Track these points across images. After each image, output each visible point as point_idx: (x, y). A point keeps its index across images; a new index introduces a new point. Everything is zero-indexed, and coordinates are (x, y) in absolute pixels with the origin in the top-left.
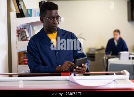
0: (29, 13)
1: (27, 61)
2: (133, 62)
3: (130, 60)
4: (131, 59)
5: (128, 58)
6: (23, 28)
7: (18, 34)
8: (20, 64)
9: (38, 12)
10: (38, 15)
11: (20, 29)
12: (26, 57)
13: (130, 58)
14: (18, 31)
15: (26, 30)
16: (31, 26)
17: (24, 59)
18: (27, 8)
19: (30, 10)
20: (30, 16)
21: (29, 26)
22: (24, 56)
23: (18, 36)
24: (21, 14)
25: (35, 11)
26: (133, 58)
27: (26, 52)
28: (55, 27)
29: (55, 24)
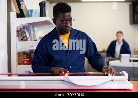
0: (30, 14)
1: (26, 61)
2: (133, 64)
3: (130, 63)
4: (132, 61)
5: (129, 61)
6: (23, 29)
7: (18, 34)
8: (19, 64)
9: (39, 13)
10: (38, 16)
11: (20, 29)
12: (25, 57)
13: (130, 61)
14: (18, 31)
15: (26, 30)
16: (31, 27)
17: (24, 60)
18: (28, 9)
19: (30, 10)
20: (30, 16)
22: (24, 56)
23: (18, 36)
24: (21, 15)
25: (36, 12)
26: (134, 61)
27: (26, 52)
28: (68, 30)
29: (67, 27)
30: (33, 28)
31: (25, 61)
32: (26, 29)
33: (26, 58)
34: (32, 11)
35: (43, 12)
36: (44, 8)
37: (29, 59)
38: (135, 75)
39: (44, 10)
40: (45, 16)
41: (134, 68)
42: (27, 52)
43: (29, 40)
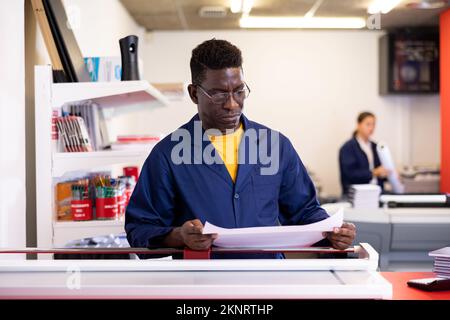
0: (91, 68)
1: (80, 211)
2: (390, 216)
3: (381, 210)
4: (386, 206)
5: (377, 205)
6: (71, 114)
7: (57, 130)
8: (60, 218)
9: (118, 66)
10: (116, 75)
11: (63, 115)
12: (78, 199)
13: (381, 204)
14: (56, 121)
15: (79, 118)
16: (95, 107)
17: (73, 206)
18: (85, 56)
19: (93, 59)
20: (92, 77)
21: (91, 107)
22: (73, 195)
23: (56, 137)
24: (66, 74)
25: (108, 65)
26: (392, 205)
27: (80, 183)
28: (231, 119)
29: (228, 110)
30: (100, 109)
31: (78, 211)
32: (80, 115)
33: (81, 202)
34: (96, 61)
35: (129, 66)
36: (132, 56)
37: (87, 205)
38: (394, 246)
39: (133, 60)
40: (137, 78)
41: (392, 226)
42: (83, 182)
43: (89, 149)
